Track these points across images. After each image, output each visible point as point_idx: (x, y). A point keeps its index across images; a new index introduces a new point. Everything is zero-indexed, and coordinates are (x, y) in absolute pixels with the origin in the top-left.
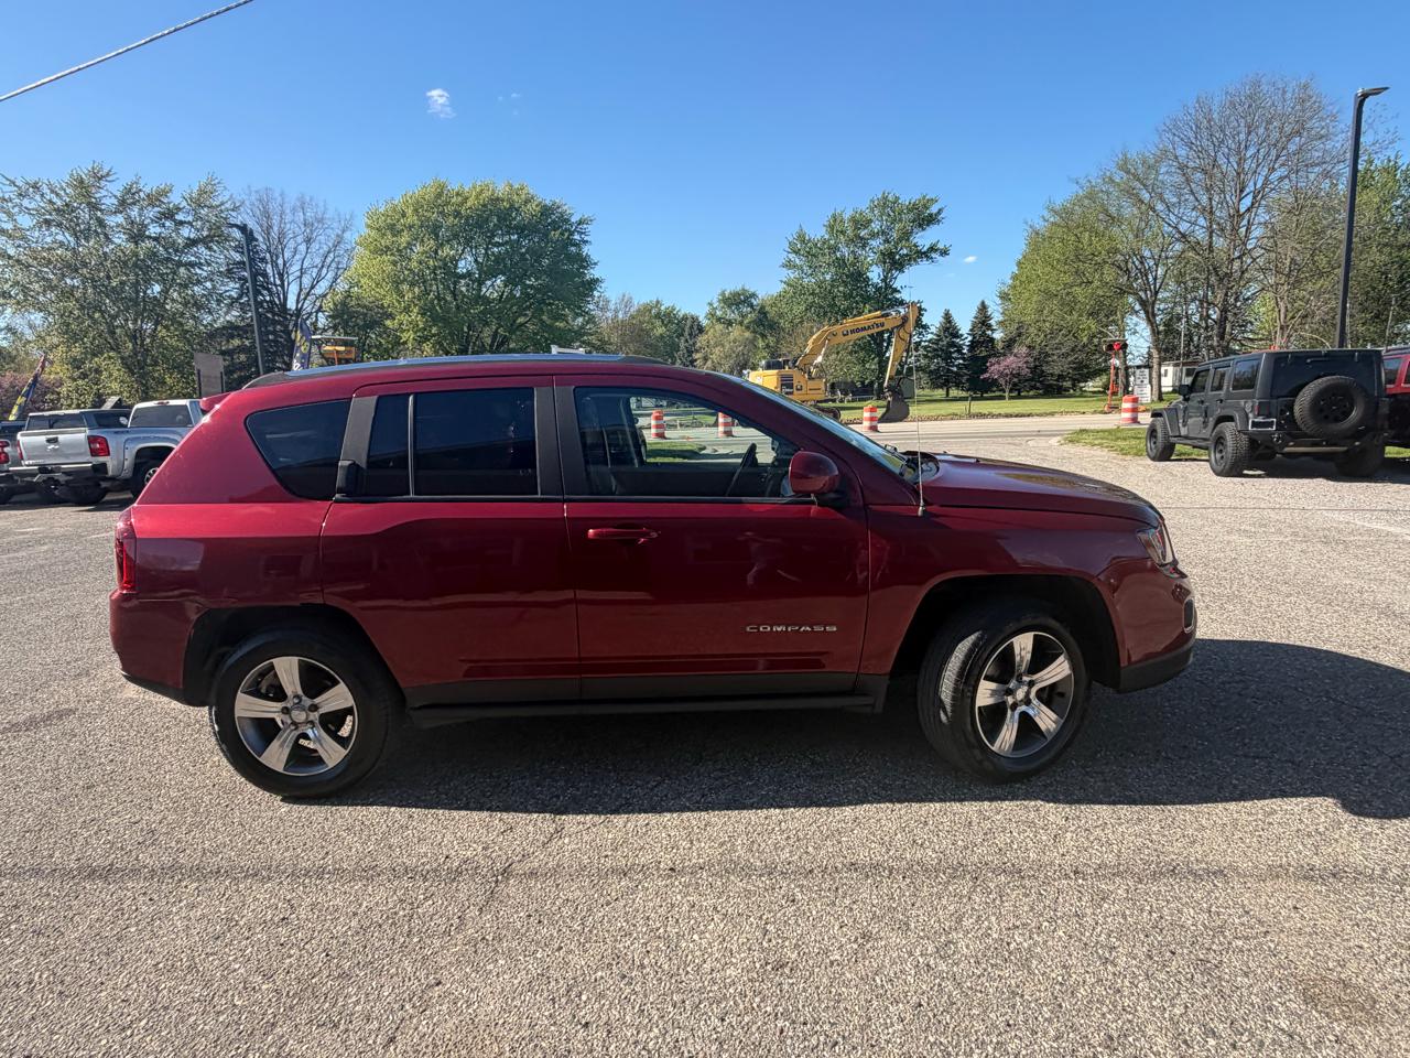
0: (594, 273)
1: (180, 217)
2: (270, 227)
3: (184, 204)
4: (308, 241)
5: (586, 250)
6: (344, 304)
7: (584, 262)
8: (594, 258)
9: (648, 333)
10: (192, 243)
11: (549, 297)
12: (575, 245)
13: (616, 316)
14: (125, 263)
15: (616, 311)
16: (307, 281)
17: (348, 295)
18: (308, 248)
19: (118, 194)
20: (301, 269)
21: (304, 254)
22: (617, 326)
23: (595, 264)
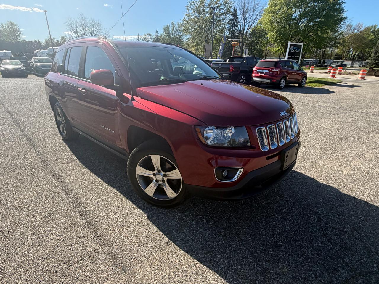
0: (345, 15)
1: (221, 7)
2: (244, 8)
3: (222, 3)
4: (253, 11)
5: (343, 6)
6: (254, 30)
7: (340, 11)
8: (346, 9)
9: (365, 39)
10: (222, 14)
11: (323, 25)
12: (339, 4)
13: (353, 32)
14: (206, 21)
15: (354, 30)
16: (250, 24)
17: (256, 27)
18: (253, 13)
19: (209, 2)
20: (250, 20)
21: (251, 16)
22: (353, 36)
23: (346, 11)
